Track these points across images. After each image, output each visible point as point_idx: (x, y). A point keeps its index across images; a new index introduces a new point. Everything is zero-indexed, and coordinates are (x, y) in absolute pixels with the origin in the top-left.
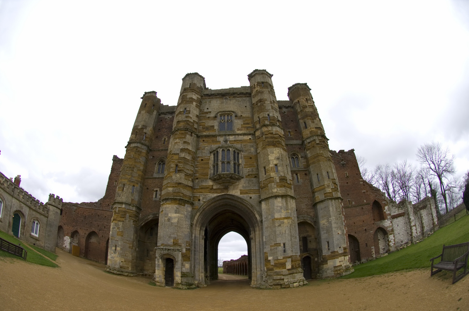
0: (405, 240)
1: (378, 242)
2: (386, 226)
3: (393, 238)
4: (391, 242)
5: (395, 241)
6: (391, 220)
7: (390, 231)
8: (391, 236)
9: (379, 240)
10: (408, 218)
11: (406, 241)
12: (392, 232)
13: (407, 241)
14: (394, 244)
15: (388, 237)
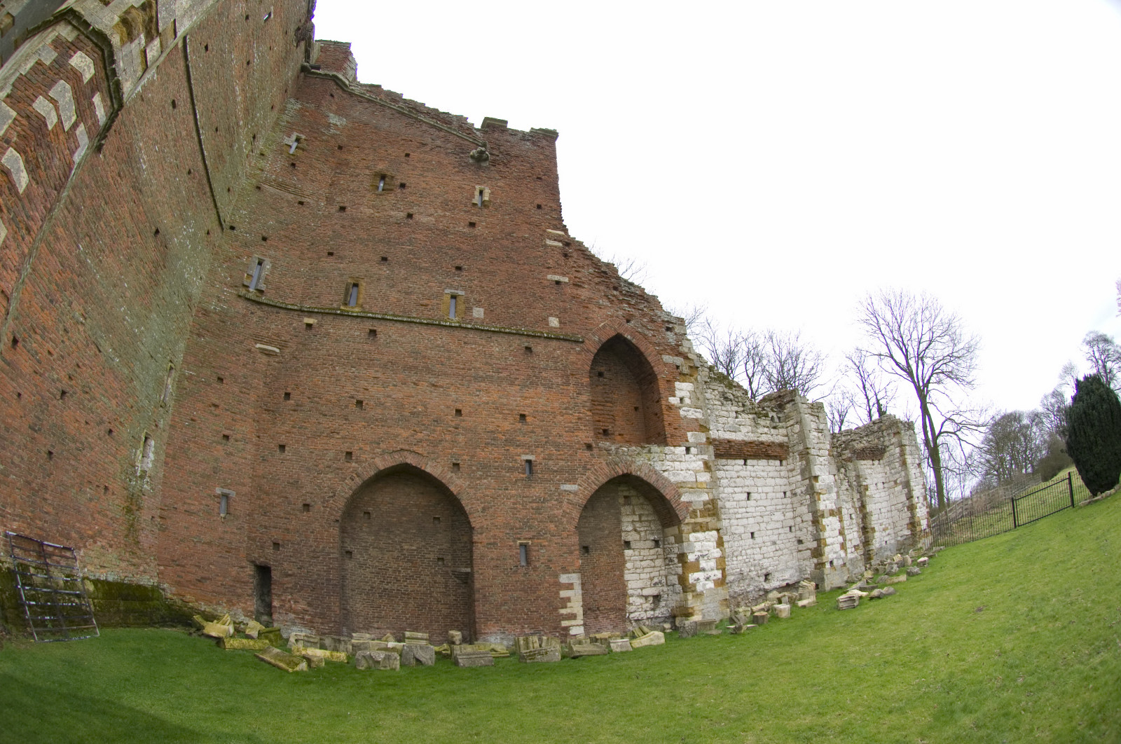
0: (783, 570)
1: (623, 555)
2: (673, 479)
3: (717, 553)
4: (696, 567)
5: (723, 570)
6: (706, 457)
7: (694, 511)
8: (700, 535)
9: (627, 544)
10: (803, 472)
11: (787, 576)
12: (708, 519)
13: (795, 579)
14: (721, 582)
15: (679, 540)
